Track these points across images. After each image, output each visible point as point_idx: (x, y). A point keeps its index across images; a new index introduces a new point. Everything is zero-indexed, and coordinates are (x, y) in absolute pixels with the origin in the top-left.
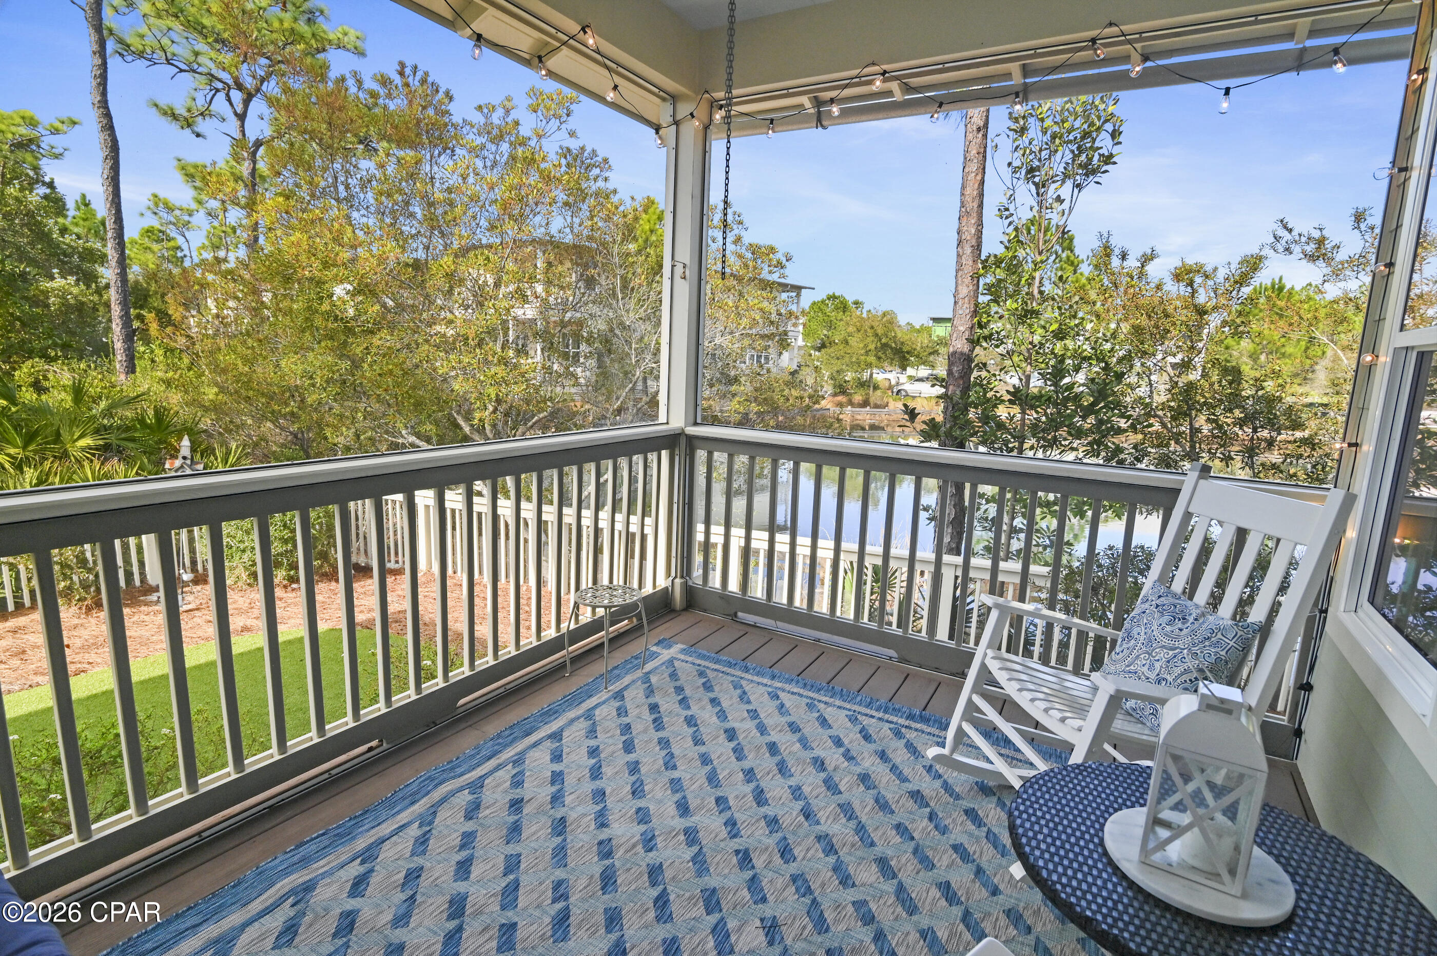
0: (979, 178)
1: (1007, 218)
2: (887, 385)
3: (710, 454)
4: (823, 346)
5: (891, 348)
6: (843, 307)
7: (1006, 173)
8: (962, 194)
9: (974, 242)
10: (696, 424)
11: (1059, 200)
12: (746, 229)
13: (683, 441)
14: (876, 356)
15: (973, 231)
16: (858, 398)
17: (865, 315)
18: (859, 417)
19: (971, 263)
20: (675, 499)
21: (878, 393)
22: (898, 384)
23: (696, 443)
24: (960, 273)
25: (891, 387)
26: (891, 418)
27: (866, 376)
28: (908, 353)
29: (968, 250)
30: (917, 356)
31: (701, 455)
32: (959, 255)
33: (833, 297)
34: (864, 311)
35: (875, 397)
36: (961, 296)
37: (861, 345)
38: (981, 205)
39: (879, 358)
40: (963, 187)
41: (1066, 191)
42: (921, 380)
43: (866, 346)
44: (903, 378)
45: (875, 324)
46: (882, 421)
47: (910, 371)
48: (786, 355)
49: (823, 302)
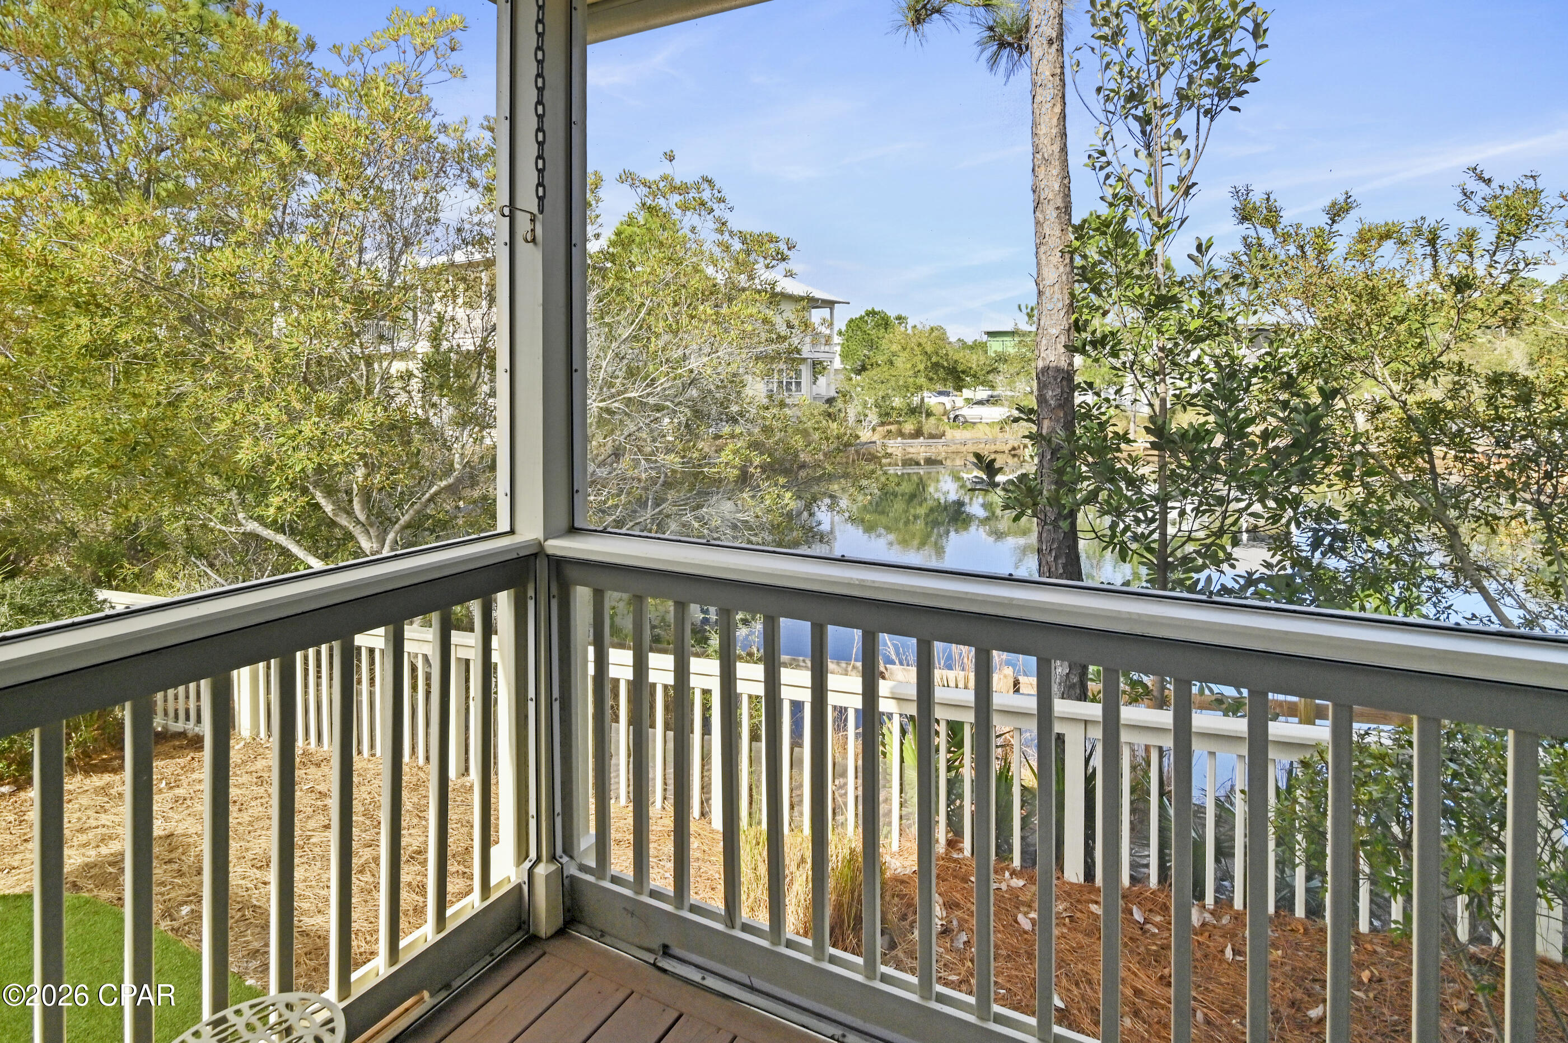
0: (1058, 109)
1: (1101, 168)
2: (942, 411)
3: (598, 595)
4: (864, 368)
5: (943, 367)
6: (885, 323)
7: (1096, 103)
8: (1034, 135)
9: (1059, 202)
10: (573, 530)
11: (1179, 134)
12: (731, 209)
13: (542, 569)
14: (926, 376)
15: (1056, 187)
16: (909, 427)
17: (910, 331)
18: (911, 450)
19: (1058, 233)
20: (531, 693)
21: (932, 420)
22: (954, 409)
23: (571, 572)
24: (1042, 249)
25: (946, 413)
26: (950, 449)
27: (916, 400)
28: (963, 372)
29: (1051, 213)
30: (974, 376)
31: (582, 596)
32: (1037, 223)
33: (872, 313)
34: (909, 327)
35: (929, 425)
36: (1047, 282)
37: (909, 366)
38: (1064, 150)
39: (931, 379)
40: (1035, 125)
41: (1188, 120)
42: (980, 403)
43: (914, 366)
44: (960, 402)
45: (923, 341)
46: (939, 454)
47: (967, 393)
48: (822, 380)
49: (861, 318)
